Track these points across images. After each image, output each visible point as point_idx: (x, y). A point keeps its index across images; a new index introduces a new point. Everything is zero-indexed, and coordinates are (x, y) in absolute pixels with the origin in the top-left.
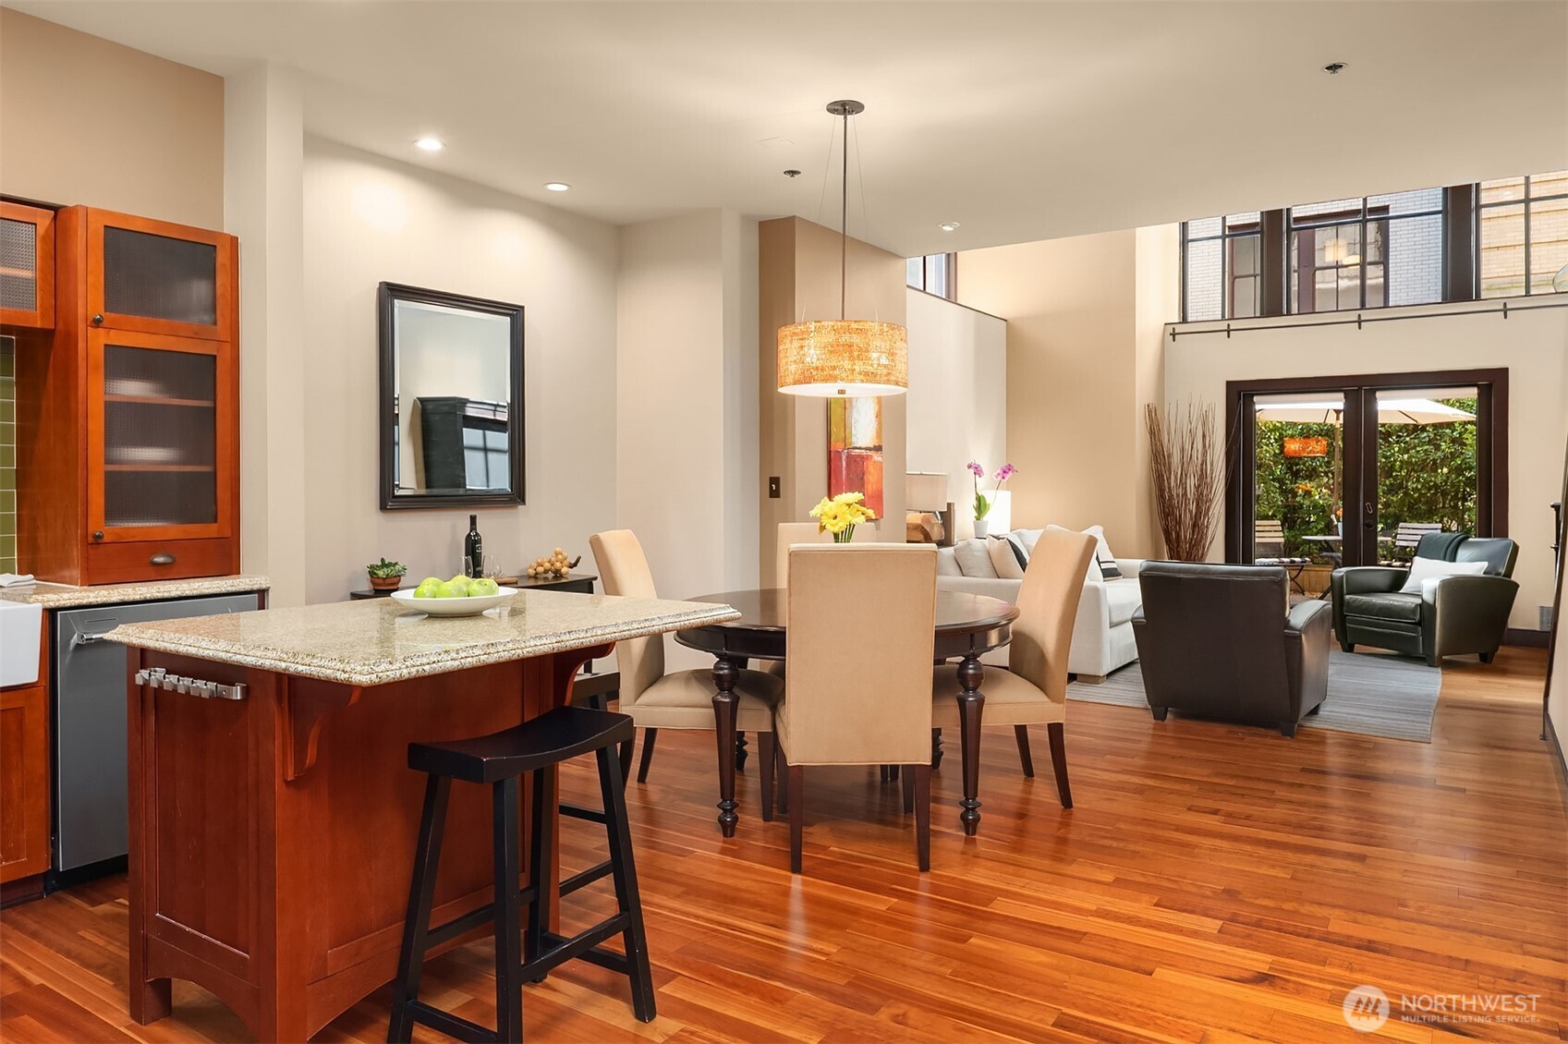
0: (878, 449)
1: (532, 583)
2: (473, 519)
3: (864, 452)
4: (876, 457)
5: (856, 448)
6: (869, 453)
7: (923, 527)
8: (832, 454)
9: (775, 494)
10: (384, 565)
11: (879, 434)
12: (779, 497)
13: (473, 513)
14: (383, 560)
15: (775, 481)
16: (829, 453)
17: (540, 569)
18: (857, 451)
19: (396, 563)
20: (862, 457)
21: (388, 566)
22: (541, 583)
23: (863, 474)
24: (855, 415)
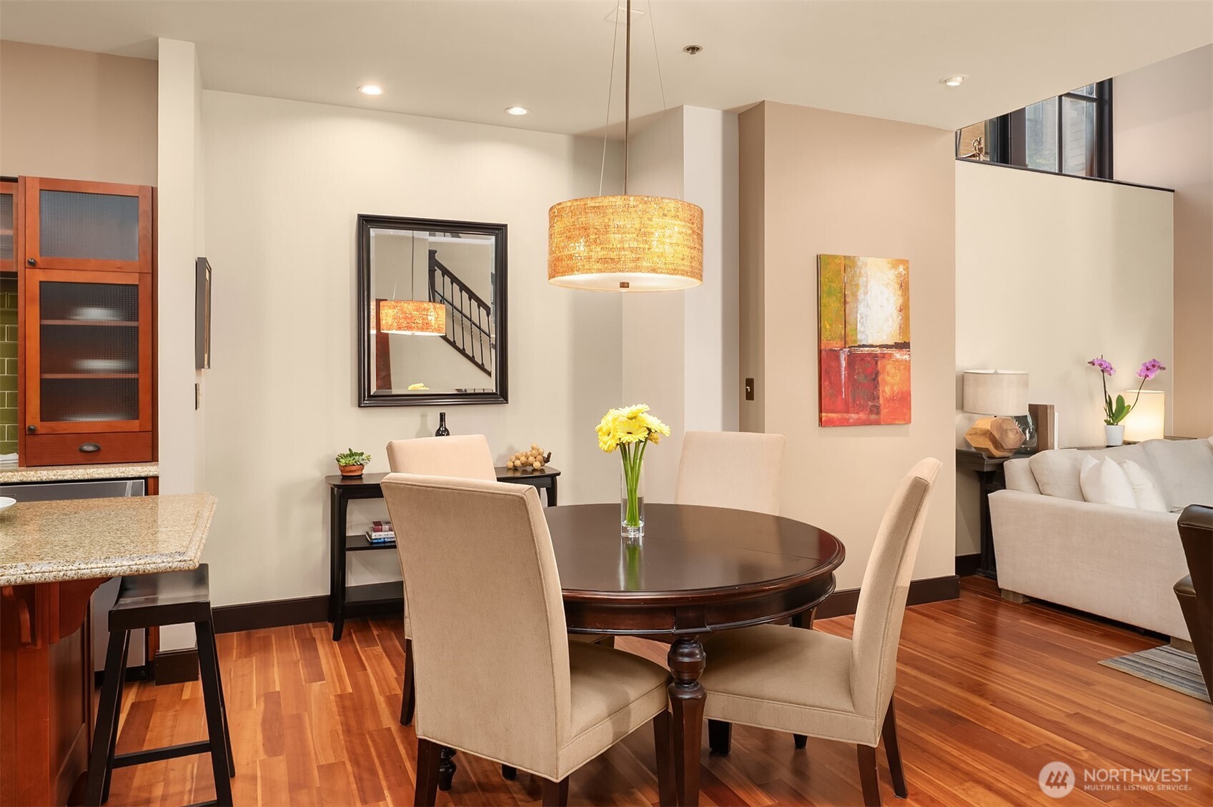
0: (904, 346)
1: (510, 475)
2: (442, 416)
3: (878, 351)
4: (898, 355)
5: (864, 346)
6: (886, 351)
7: (991, 433)
8: (824, 353)
9: (750, 396)
10: (352, 454)
11: (905, 326)
12: (753, 400)
13: (442, 410)
14: (350, 450)
15: (750, 382)
16: (820, 352)
17: (518, 463)
18: (866, 349)
19: (362, 454)
20: (875, 356)
21: (356, 454)
22: (518, 475)
23: (877, 374)
24: (862, 309)
